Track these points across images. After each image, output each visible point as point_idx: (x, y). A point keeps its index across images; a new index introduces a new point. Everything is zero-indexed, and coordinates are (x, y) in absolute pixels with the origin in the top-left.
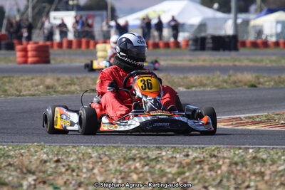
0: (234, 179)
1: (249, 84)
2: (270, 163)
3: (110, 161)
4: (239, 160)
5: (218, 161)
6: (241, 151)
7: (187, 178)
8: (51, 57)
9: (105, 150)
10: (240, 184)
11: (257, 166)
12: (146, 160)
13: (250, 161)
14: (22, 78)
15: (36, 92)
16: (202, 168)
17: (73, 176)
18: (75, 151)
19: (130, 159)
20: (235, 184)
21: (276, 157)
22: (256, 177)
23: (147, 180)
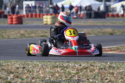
0: (101, 76)
1: (110, 33)
2: (117, 68)
3: (47, 68)
4: (103, 67)
5: (94, 68)
6: (104, 63)
7: (80, 75)
8: (24, 21)
9: (44, 63)
10: (103, 78)
11: (111, 70)
12: (62, 67)
13: (108, 67)
14: (10, 31)
15: (16, 37)
16: (87, 71)
17: (30, 74)
18: (32, 63)
19: (55, 67)
20: (101, 78)
21: (119, 66)
22: (110, 75)
23: (63, 76)
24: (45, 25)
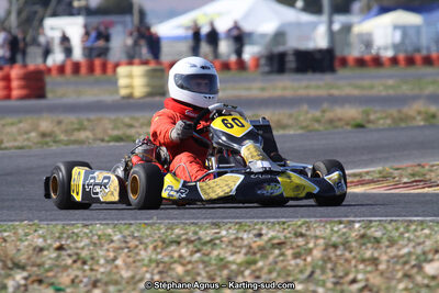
0: (332, 270)
1: (353, 123)
2: (387, 243)
3: (141, 247)
4: (339, 240)
5: (307, 243)
6: (342, 226)
7: (260, 269)
8: (48, 88)
9: (132, 229)
10: (341, 277)
11: (367, 249)
12: (196, 243)
13: (356, 241)
15: (25, 143)
16: (282, 254)
17: (84, 271)
18: (87, 231)
19: (172, 242)
20: (334, 277)
21: (395, 234)
22: (366, 266)
23: (198, 274)
24: (125, 101)
